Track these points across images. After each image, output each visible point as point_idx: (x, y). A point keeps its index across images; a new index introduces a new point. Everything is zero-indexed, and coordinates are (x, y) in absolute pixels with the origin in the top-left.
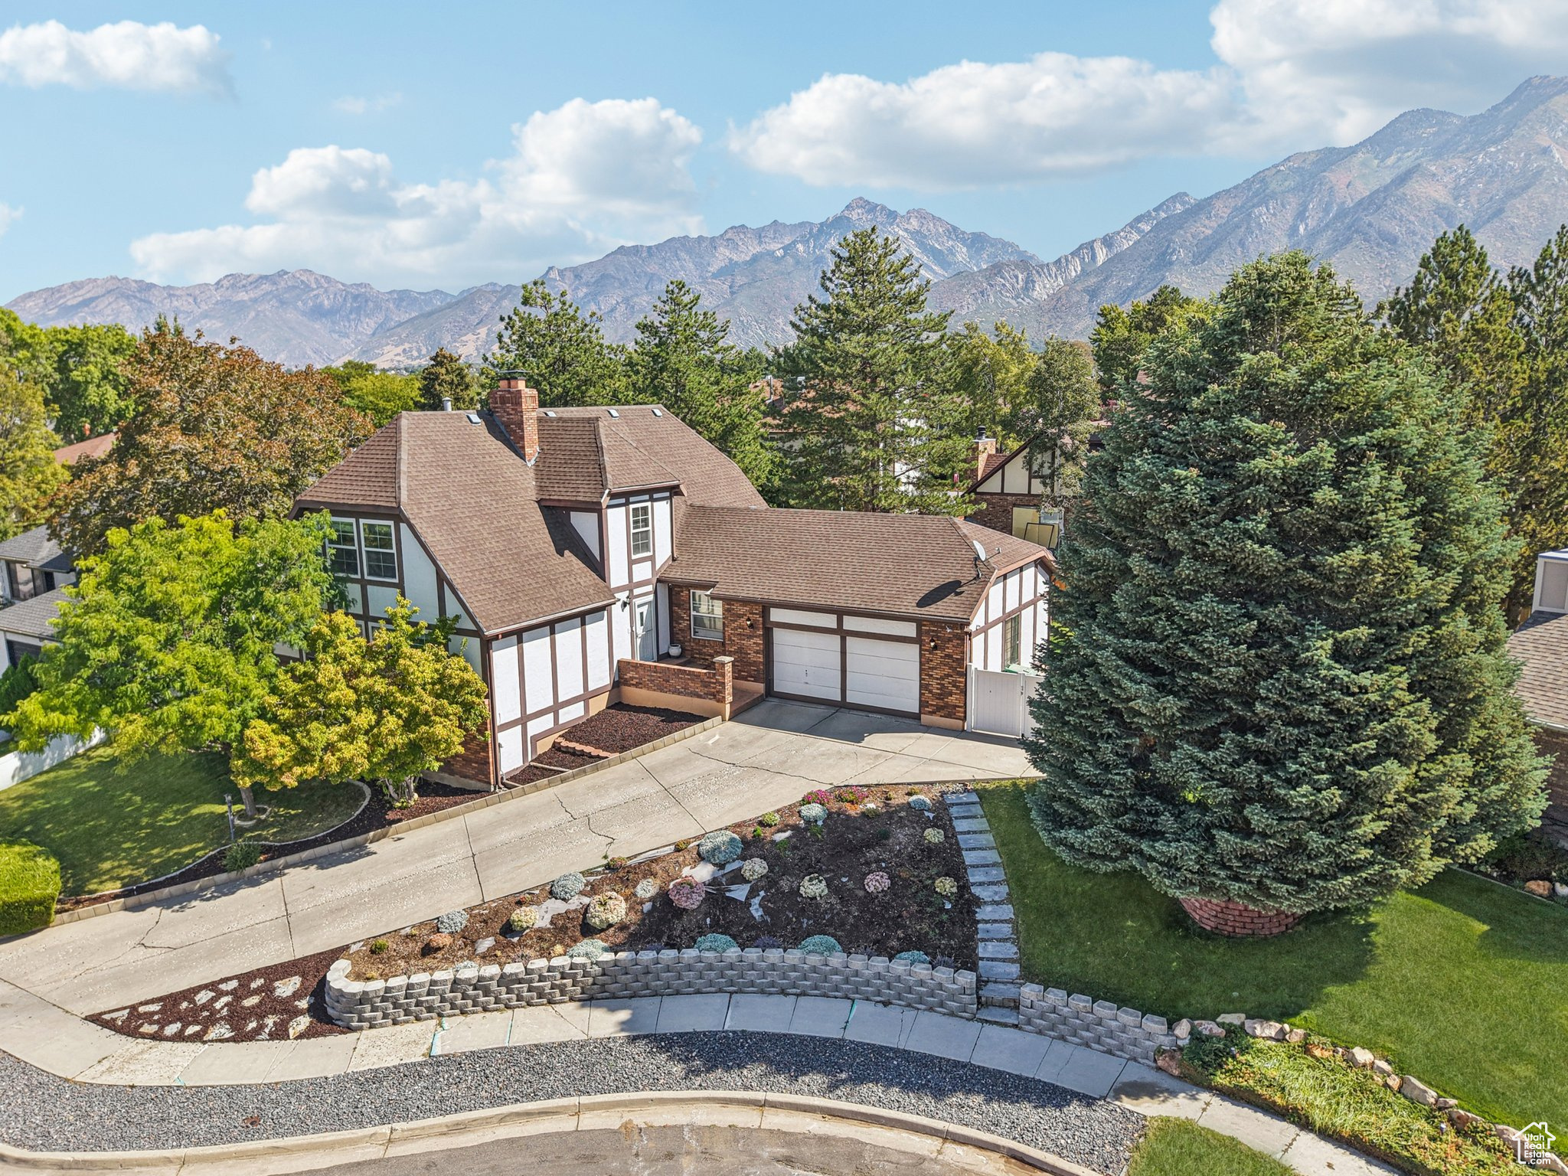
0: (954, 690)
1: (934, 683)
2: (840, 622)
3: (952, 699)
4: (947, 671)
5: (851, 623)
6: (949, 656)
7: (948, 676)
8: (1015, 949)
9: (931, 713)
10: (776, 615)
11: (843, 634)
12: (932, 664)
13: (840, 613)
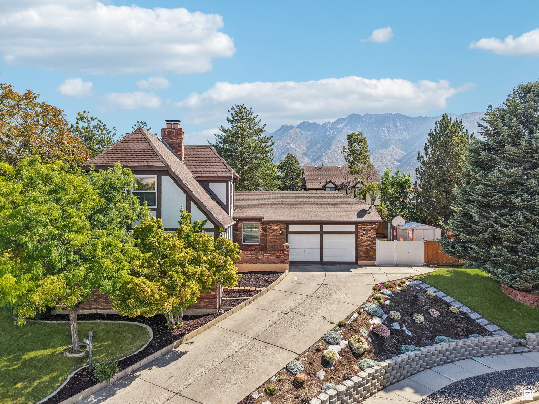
0: (372, 250)
1: (364, 248)
2: (322, 228)
3: (371, 254)
4: (369, 242)
5: (326, 228)
6: (370, 237)
7: (369, 244)
8: (496, 326)
9: (362, 260)
10: (292, 228)
11: (321, 233)
12: (362, 241)
13: (322, 223)
